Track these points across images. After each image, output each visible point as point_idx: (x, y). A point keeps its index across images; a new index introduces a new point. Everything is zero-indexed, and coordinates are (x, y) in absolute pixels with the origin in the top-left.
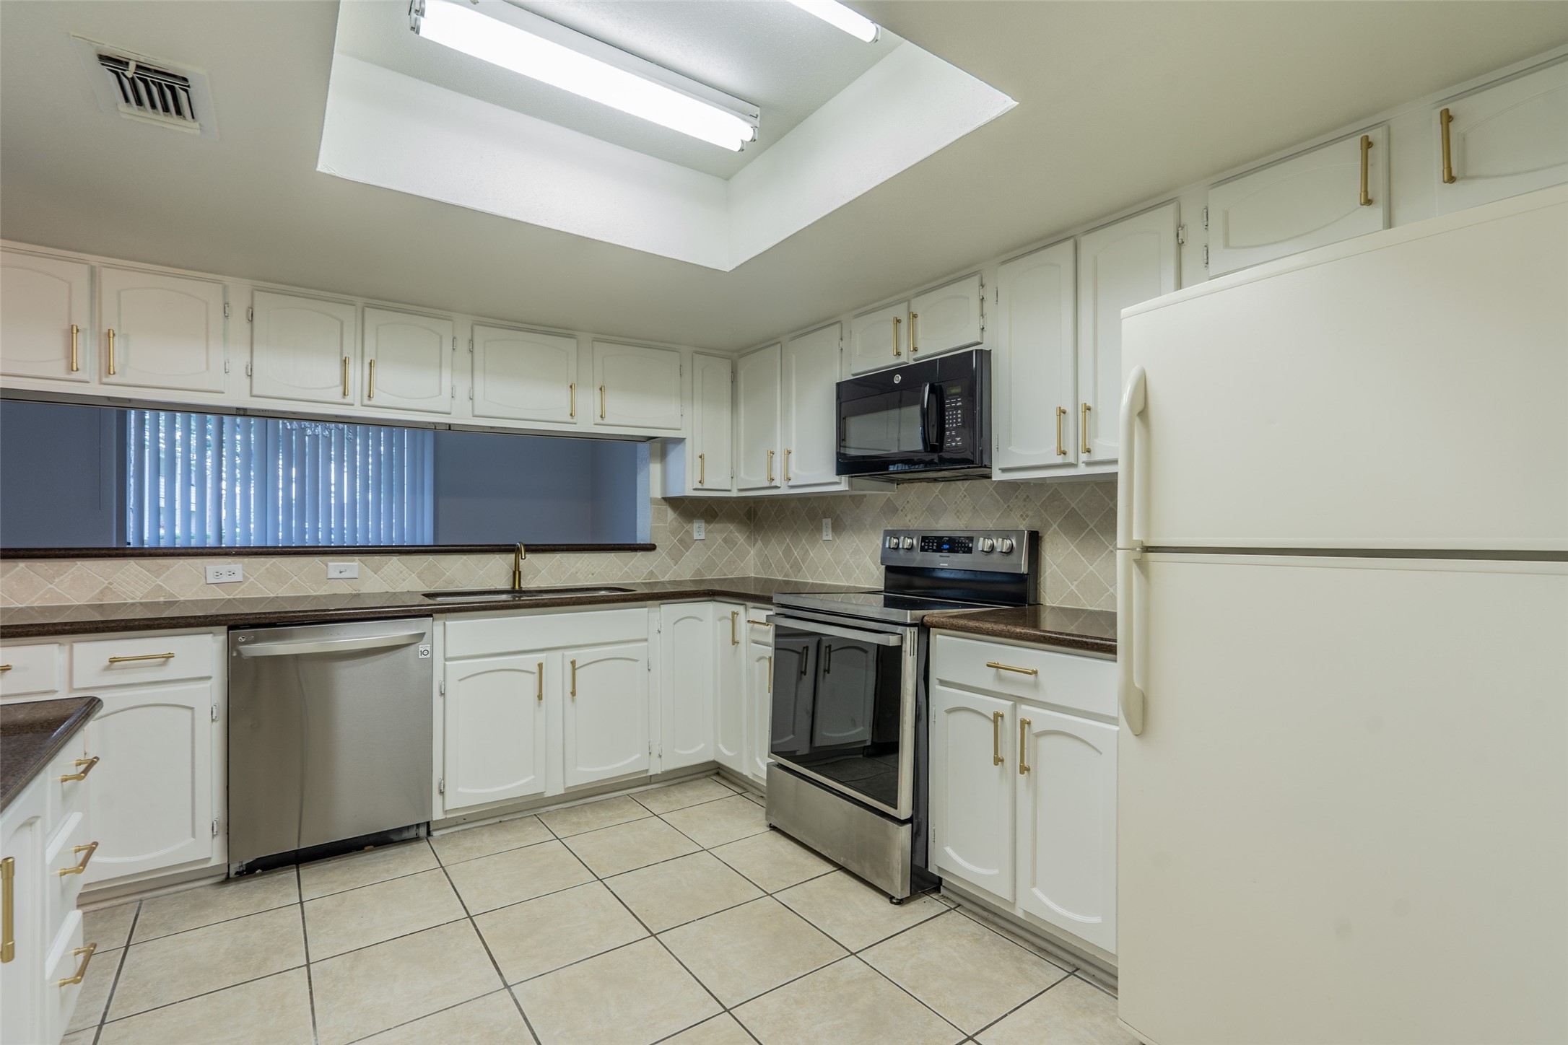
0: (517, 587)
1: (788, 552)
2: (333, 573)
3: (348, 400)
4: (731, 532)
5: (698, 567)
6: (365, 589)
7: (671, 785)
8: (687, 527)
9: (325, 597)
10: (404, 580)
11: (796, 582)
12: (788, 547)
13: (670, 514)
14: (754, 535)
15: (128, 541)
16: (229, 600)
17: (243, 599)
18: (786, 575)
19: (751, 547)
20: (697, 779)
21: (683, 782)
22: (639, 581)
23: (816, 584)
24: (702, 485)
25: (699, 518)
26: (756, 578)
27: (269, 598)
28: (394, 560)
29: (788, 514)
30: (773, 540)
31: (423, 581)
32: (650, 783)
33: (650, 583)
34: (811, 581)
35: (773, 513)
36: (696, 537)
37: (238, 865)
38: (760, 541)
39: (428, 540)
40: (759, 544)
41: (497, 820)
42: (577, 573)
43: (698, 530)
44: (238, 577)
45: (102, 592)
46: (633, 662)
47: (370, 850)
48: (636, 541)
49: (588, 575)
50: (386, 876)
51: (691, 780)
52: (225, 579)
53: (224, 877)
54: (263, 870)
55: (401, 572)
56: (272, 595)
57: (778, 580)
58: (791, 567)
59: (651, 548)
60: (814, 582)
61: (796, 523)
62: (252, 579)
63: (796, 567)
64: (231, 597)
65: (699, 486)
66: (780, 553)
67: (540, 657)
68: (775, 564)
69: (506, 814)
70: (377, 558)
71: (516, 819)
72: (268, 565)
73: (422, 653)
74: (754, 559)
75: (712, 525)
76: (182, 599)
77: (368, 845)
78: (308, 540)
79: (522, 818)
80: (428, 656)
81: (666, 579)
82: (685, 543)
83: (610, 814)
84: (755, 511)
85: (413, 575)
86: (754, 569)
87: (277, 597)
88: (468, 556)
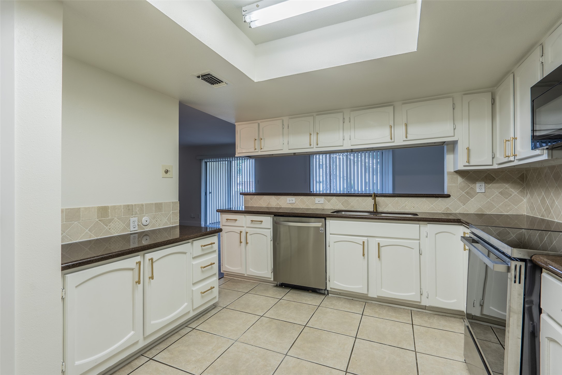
0: (375, 210)
1: (543, 201)
2: (317, 202)
3: (312, 146)
4: (506, 188)
5: (480, 207)
6: (326, 207)
7: (435, 314)
8: (472, 186)
9: (315, 209)
10: (337, 205)
11: (548, 220)
12: (543, 198)
13: (460, 179)
14: (526, 190)
15: (311, 191)
16: (292, 208)
17: (295, 208)
18: (542, 216)
19: (524, 197)
20: (455, 317)
21: (445, 316)
22: (440, 212)
23: (559, 223)
24: (469, 164)
25: (480, 181)
26: (527, 216)
27: (301, 208)
28: (334, 198)
29: (543, 177)
30: (535, 194)
31: (343, 206)
32: (425, 309)
33: (447, 213)
34: (556, 221)
35: (535, 177)
36: (478, 190)
37: (279, 283)
38: (529, 194)
39: (390, 191)
40: (529, 195)
41: (351, 298)
42: (406, 206)
43: (480, 187)
44: (294, 202)
45: (268, 204)
46: (411, 249)
47: (310, 292)
48: (444, 193)
49: (411, 207)
50: (304, 302)
51: (451, 317)
52: (291, 202)
53: (276, 285)
54: (285, 287)
55: (336, 202)
56: (302, 207)
57: (538, 218)
58: (545, 211)
59: (448, 196)
60: (558, 221)
61: (547, 183)
62: (297, 202)
63: (548, 211)
64: (293, 207)
65: (467, 164)
66: (539, 201)
67: (365, 239)
68: (536, 208)
69: (355, 297)
70: (329, 197)
71: (358, 301)
72: (301, 199)
73: (321, 230)
74: (526, 204)
75: (490, 185)
76: (283, 207)
77: (310, 290)
78: (352, 191)
79: (360, 301)
80: (323, 232)
81: (457, 212)
82: (471, 194)
83: (394, 314)
84: (526, 176)
85: (340, 204)
86: (526, 210)
87: (303, 208)
88: (359, 198)
